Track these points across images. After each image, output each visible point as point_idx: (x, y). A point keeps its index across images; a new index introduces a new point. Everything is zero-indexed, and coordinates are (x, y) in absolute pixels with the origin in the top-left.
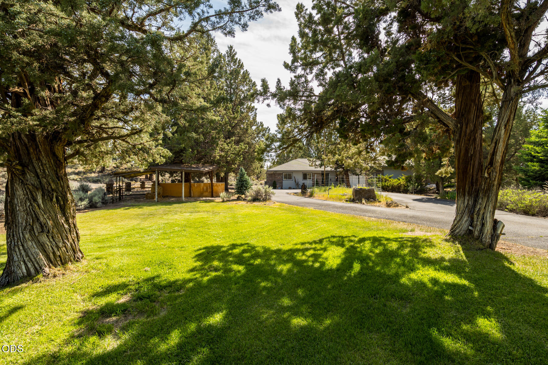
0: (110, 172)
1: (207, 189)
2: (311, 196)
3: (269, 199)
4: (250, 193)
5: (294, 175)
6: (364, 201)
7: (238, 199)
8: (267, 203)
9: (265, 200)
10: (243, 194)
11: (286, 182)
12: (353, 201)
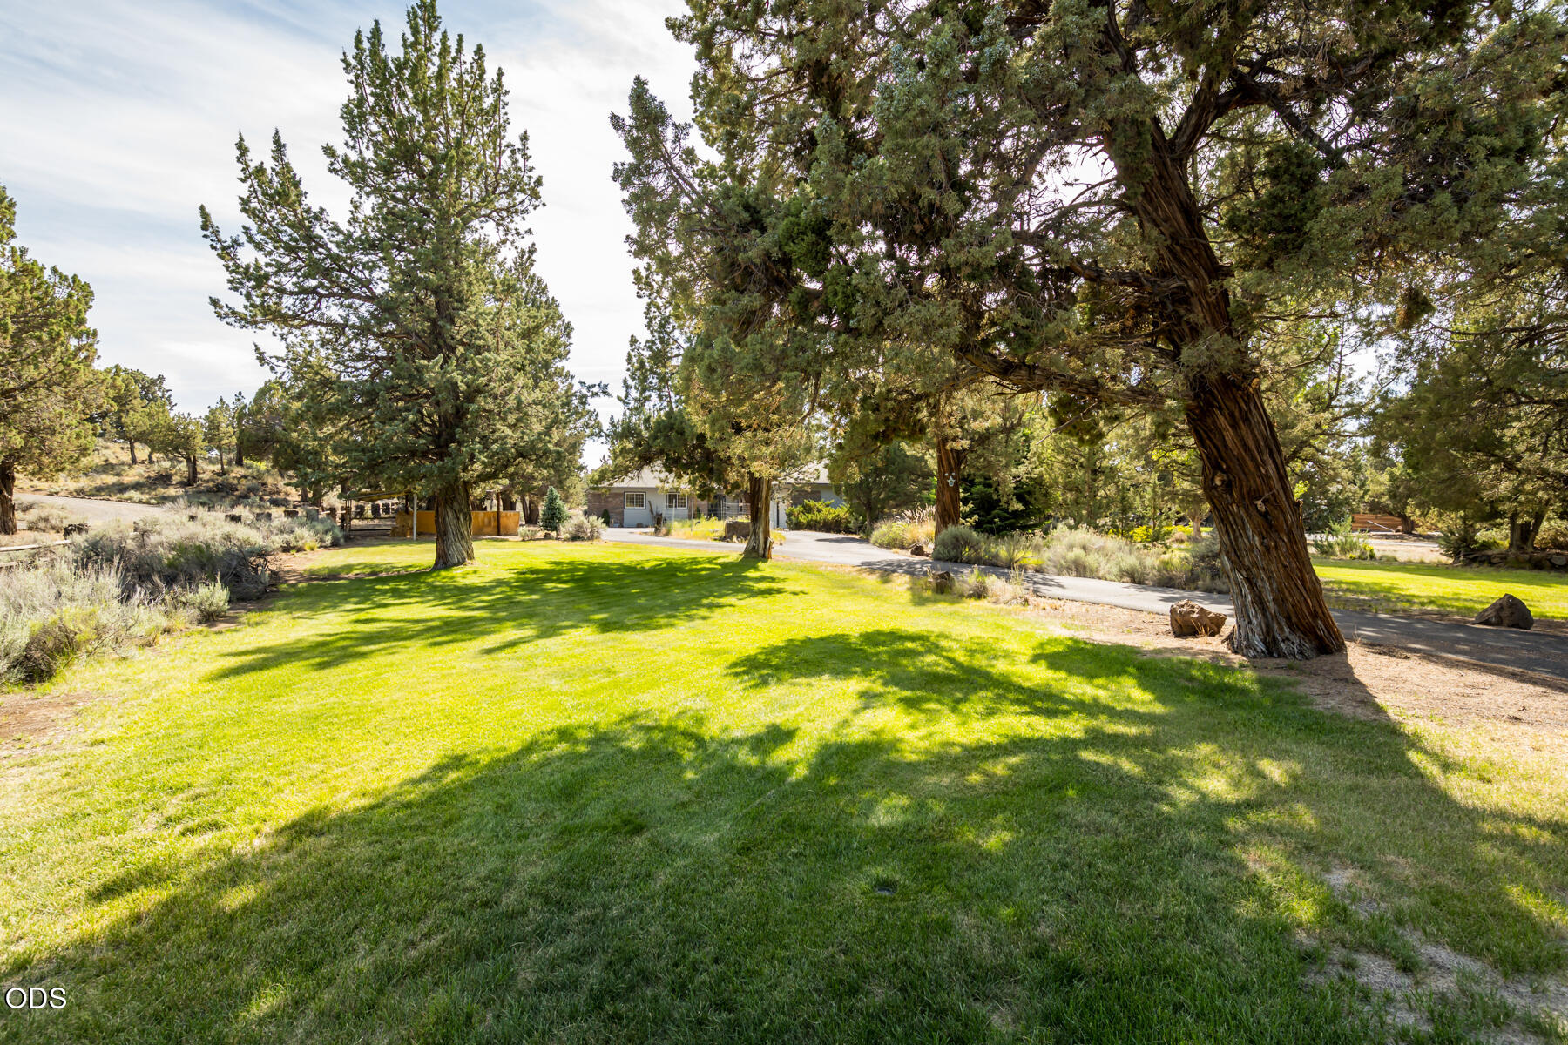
0: (211, 484)
1: (489, 522)
2: (667, 534)
3: (598, 537)
4: (566, 529)
5: (649, 497)
6: (735, 539)
7: (547, 537)
8: (595, 542)
9: (591, 538)
10: (555, 529)
11: (631, 512)
12: (723, 539)
